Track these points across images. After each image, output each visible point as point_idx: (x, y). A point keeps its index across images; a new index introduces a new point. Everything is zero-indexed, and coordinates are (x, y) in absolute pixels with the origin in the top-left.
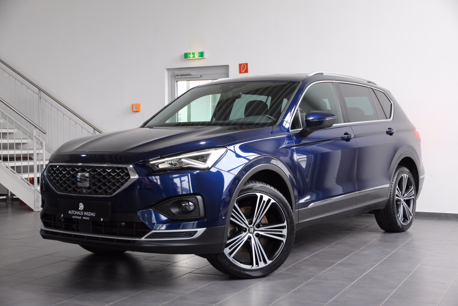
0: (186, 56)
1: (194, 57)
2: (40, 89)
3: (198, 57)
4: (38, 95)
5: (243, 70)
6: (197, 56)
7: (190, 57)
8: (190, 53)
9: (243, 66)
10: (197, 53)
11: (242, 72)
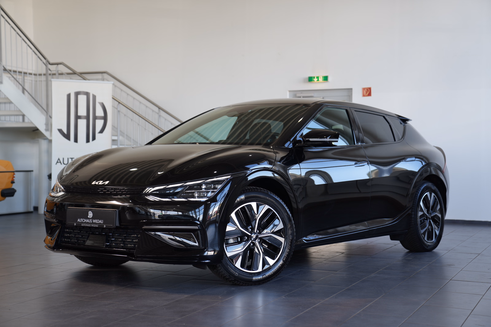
0: (310, 79)
1: (318, 80)
2: (160, 108)
3: (323, 80)
4: (158, 114)
5: (366, 93)
6: (321, 79)
7: (314, 81)
8: (314, 77)
9: (366, 90)
10: (322, 77)
11: (365, 95)
